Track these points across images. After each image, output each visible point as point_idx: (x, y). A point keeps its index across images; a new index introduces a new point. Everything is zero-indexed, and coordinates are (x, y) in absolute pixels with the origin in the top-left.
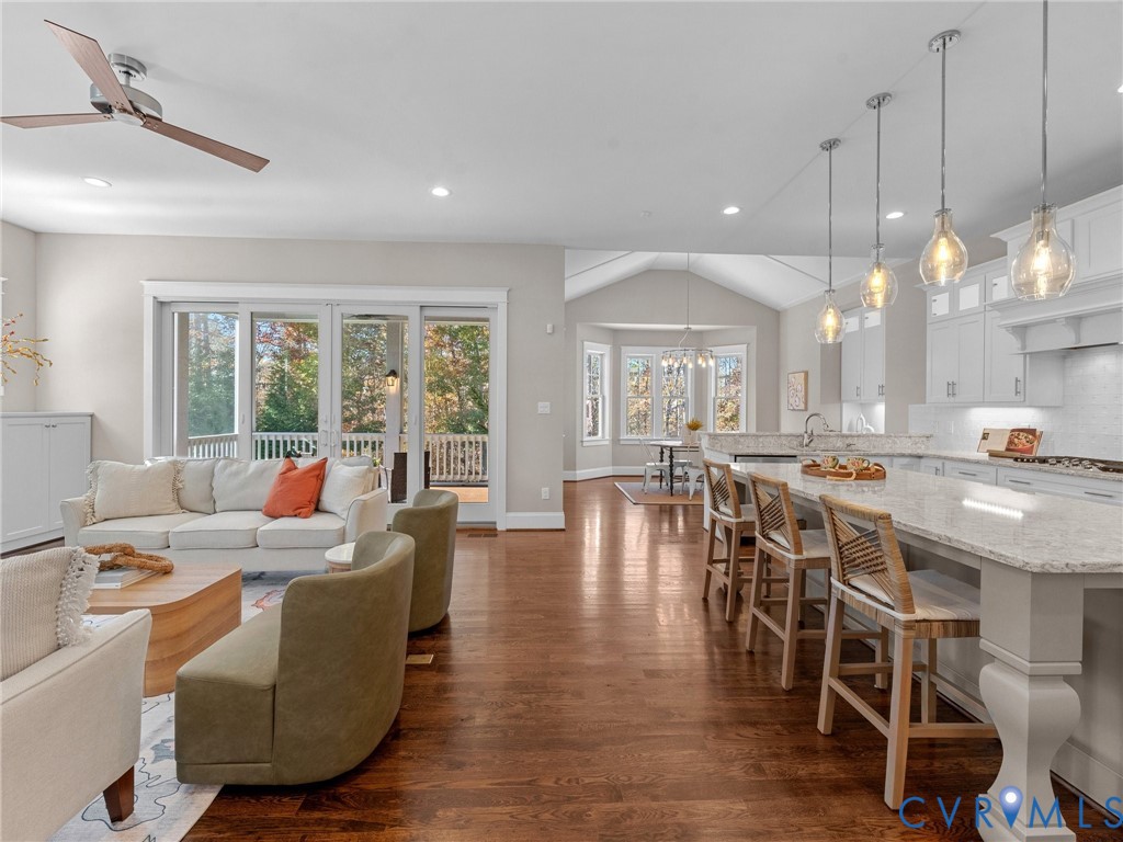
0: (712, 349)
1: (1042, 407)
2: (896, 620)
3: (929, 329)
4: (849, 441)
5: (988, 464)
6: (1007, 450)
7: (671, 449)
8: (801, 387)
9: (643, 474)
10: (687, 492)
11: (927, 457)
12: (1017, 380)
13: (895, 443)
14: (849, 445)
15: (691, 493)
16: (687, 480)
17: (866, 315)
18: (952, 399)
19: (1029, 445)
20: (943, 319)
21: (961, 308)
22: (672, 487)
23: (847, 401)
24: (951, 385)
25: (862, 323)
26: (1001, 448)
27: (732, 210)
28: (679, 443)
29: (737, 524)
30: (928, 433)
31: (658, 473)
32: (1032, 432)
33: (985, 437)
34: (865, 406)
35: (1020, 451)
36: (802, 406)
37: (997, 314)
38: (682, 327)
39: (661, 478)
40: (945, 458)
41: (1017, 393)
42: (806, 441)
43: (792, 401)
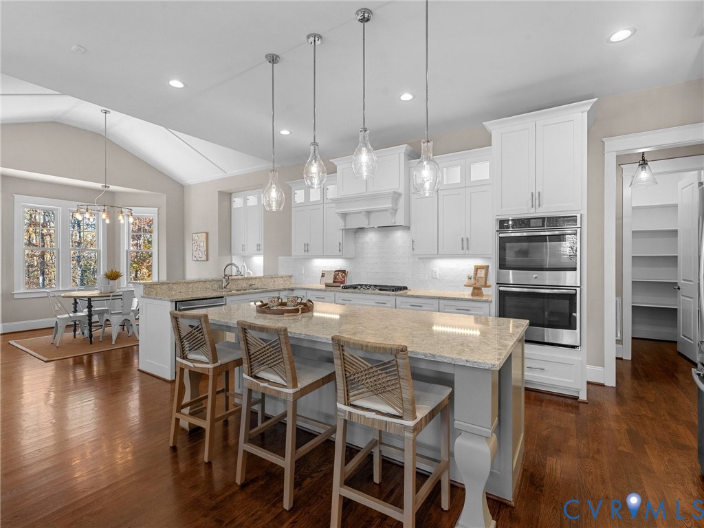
0: (132, 208)
1: (346, 258)
2: (406, 427)
3: (293, 210)
4: (251, 282)
5: (325, 291)
6: (334, 282)
7: (89, 299)
8: (203, 244)
9: (54, 325)
10: (110, 337)
11: (297, 289)
12: (340, 244)
13: (275, 281)
14: (251, 285)
15: (114, 338)
16: (110, 325)
17: (248, 197)
18: (306, 253)
19: (343, 279)
20: (300, 205)
21: (311, 200)
22: (91, 336)
23: (234, 254)
24: (306, 245)
25: (245, 203)
26: (331, 281)
27: (176, 84)
28: (95, 293)
29: (214, 368)
30: (290, 274)
31: (73, 323)
32: (344, 272)
33: (323, 276)
34: (246, 258)
35: (339, 281)
36: (204, 258)
37: (334, 205)
38: (99, 186)
39: (75, 327)
40: (308, 289)
41: (340, 250)
42: (224, 284)
43: (195, 254)
